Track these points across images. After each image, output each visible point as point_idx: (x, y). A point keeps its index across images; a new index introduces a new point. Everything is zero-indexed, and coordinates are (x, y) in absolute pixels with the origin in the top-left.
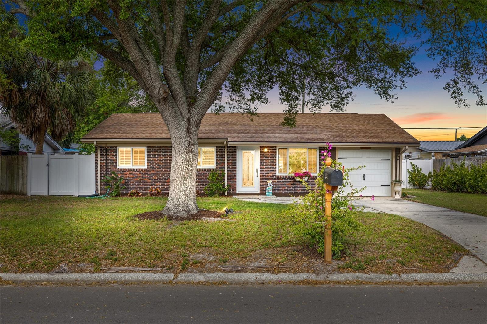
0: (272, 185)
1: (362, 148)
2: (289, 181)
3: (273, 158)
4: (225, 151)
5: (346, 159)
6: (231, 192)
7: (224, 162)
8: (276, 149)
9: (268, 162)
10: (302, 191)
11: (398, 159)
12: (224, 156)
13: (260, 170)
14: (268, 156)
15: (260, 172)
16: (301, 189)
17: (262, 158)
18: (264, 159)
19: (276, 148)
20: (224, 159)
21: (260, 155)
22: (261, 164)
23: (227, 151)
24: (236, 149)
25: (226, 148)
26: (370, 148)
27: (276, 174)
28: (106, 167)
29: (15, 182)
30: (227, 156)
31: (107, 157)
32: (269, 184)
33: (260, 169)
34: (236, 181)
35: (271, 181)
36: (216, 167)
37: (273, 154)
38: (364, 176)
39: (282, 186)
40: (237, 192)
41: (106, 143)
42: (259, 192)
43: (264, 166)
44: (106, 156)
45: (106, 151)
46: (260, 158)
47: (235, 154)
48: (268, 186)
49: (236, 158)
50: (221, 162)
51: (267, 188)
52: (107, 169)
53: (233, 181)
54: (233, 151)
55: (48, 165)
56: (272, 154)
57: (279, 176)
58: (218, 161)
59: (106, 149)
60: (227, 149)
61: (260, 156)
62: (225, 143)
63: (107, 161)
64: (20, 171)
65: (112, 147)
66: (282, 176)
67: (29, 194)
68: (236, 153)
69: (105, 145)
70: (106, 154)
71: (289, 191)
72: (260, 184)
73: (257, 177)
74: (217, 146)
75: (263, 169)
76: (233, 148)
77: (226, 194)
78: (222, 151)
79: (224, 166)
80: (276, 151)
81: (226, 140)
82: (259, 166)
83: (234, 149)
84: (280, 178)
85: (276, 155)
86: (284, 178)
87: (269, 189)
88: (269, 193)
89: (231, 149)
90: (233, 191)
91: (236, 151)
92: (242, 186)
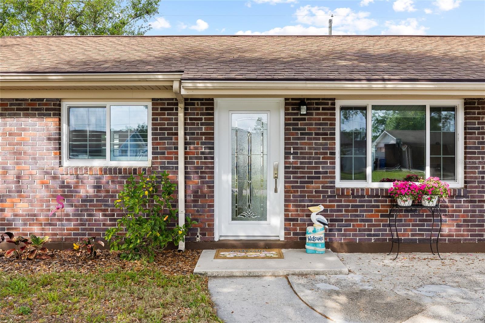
0: (325, 221)
2: (373, 206)
3: (326, 134)
4: (177, 114)
6: (198, 239)
7: (176, 148)
8: (334, 109)
9: (310, 149)
10: (413, 235)
12: (177, 129)
13: (286, 173)
14: (310, 129)
15: (286, 177)
16: (411, 230)
17: (292, 134)
18: (299, 139)
19: (334, 104)
20: (177, 139)
21: (286, 124)
22: (287, 154)
23: (185, 114)
24: (212, 109)
25: (181, 106)
27: (334, 182)
30: (185, 129)
33: (286, 168)
34: (213, 206)
36: (153, 163)
37: (326, 124)
39: (351, 221)
40: (216, 239)
42: (282, 238)
43: (298, 158)
46: (286, 134)
47: (210, 123)
48: (312, 224)
49: (213, 134)
50: (166, 148)
51: (310, 229)
53: (203, 206)
54: (202, 114)
56: (321, 124)
57: (343, 189)
58: (159, 144)
60: (186, 109)
61: (286, 129)
62: (176, 85)
66: (353, 190)
68: (213, 119)
71: (374, 235)
72: (286, 215)
73: (276, 191)
74: (153, 99)
75: (294, 168)
76: (202, 104)
77: (182, 246)
78: (168, 114)
79: (177, 158)
80: (334, 114)
81: (177, 76)
82: (282, 160)
83: (207, 109)
84: (348, 196)
85: (334, 124)
86: (358, 196)
87: (314, 231)
88: (315, 245)
89: (196, 109)
90: (203, 234)
91: (213, 114)
92: (233, 219)
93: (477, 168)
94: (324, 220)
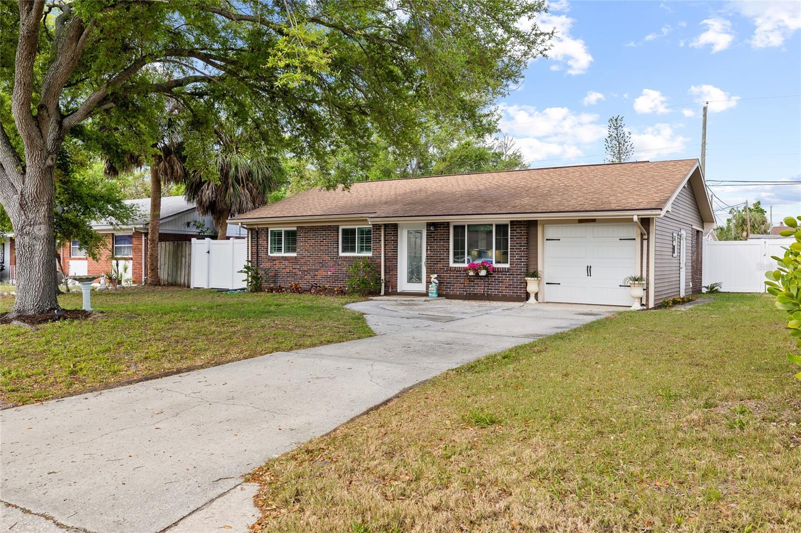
1: (581, 221)
3: (444, 240)
4: (381, 231)
5: (559, 240)
6: (390, 291)
7: (381, 247)
8: (449, 227)
9: (437, 247)
11: (645, 239)
12: (381, 238)
13: (427, 259)
14: (437, 237)
15: (427, 261)
17: (429, 240)
18: (433, 242)
19: (448, 225)
21: (427, 235)
22: (427, 250)
23: (385, 231)
24: (397, 228)
25: (383, 227)
26: (594, 221)
27: (448, 264)
28: (258, 254)
29: (179, 272)
30: (385, 238)
31: (257, 242)
32: (432, 280)
33: (427, 257)
34: (397, 275)
35: (436, 276)
36: (372, 254)
37: (444, 235)
38: (589, 269)
40: (398, 291)
41: (257, 224)
42: (425, 292)
43: (432, 252)
44: (257, 240)
45: (258, 234)
46: (427, 240)
47: (396, 235)
48: (431, 283)
49: (397, 241)
50: (378, 247)
52: (257, 256)
53: (392, 275)
54: (392, 231)
55: (208, 252)
56: (442, 235)
57: (451, 267)
58: (375, 245)
59: (257, 232)
60: (385, 229)
61: (427, 237)
63: (257, 247)
64: (184, 259)
65: (263, 229)
67: (192, 287)
68: (397, 233)
69: (256, 227)
70: (258, 238)
72: (427, 280)
74: (373, 225)
75: (430, 257)
76: (392, 226)
77: (382, 293)
78: (378, 231)
79: (381, 252)
80: (449, 230)
82: (426, 253)
83: (394, 228)
84: (454, 271)
85: (449, 235)
86: (459, 271)
87: (432, 287)
88: (432, 293)
89: (389, 229)
90: (392, 288)
91: (397, 231)
92: (408, 282)
93: (515, 257)
94: (437, 282)
